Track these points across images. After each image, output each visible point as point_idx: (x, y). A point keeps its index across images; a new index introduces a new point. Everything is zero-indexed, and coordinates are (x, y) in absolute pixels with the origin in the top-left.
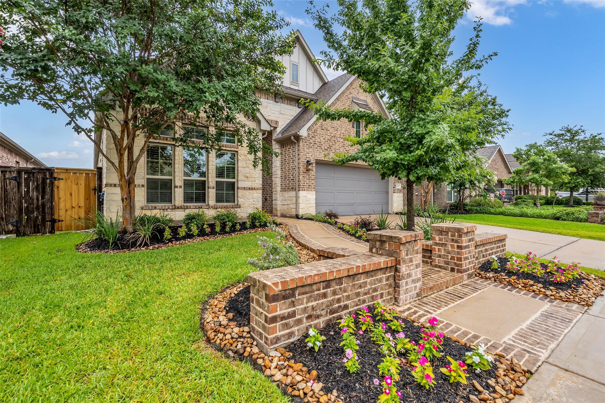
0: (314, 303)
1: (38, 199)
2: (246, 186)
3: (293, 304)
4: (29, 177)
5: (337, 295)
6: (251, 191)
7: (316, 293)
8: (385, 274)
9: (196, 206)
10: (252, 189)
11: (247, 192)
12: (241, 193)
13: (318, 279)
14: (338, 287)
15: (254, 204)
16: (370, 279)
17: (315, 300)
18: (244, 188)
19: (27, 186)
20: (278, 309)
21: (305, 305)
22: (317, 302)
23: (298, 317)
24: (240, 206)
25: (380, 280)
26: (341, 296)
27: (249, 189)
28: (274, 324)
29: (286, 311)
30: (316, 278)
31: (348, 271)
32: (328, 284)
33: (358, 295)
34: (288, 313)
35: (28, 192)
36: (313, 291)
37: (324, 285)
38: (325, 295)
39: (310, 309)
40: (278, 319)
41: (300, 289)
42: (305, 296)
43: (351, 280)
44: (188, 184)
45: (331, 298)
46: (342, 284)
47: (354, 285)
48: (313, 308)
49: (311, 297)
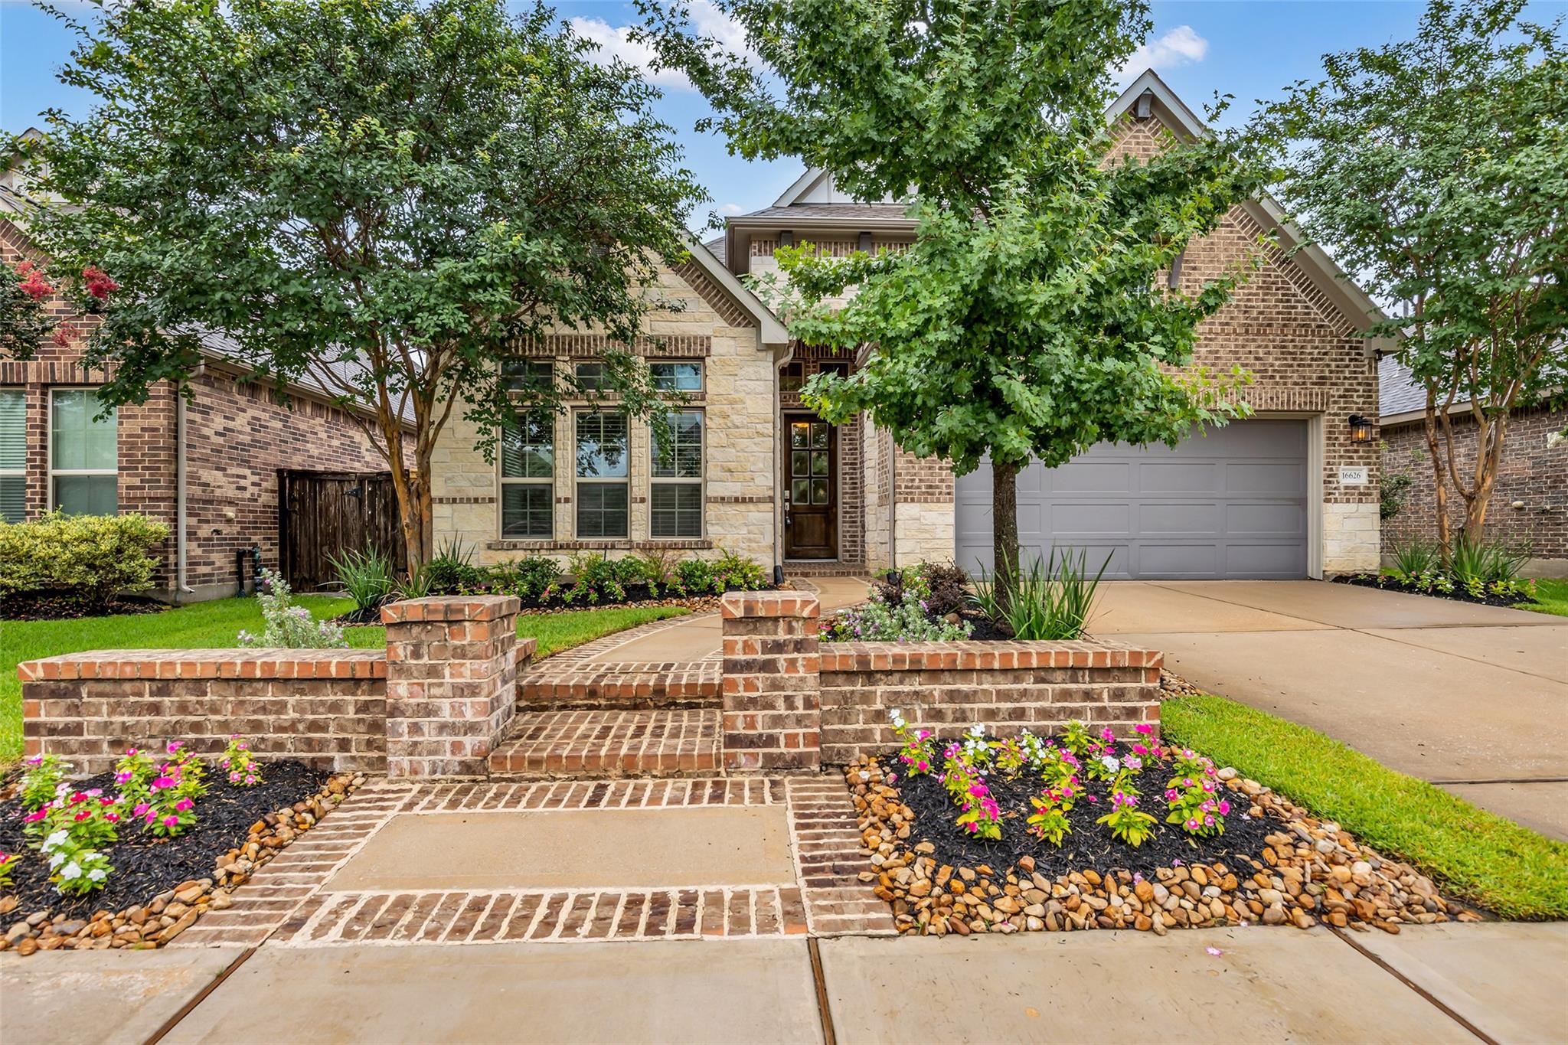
0: (129, 720)
1: (386, 529)
2: (726, 494)
3: (74, 709)
4: (374, 489)
5: (191, 714)
6: (742, 507)
7: (132, 699)
8: (354, 694)
9: (600, 544)
10: (744, 500)
11: (731, 510)
12: (711, 512)
13: (132, 672)
14: (194, 698)
15: (750, 540)
16: (297, 697)
17: (132, 714)
18: (723, 499)
19: (372, 506)
20: (43, 712)
21: (105, 718)
22: (136, 718)
23: (86, 737)
24: (710, 543)
25: (335, 707)
26: (202, 718)
27: (736, 500)
28: (35, 738)
29: (61, 720)
30: (128, 669)
31: (218, 669)
32: (164, 686)
33: (256, 726)
34: (66, 724)
35: (373, 517)
36: (126, 695)
37: (154, 688)
38: (155, 709)
39: (117, 727)
40: (43, 731)
41: (91, 684)
42: (104, 700)
43: (233, 690)
44: (585, 492)
45: (175, 719)
46: (205, 694)
47: (242, 703)
48: (125, 728)
49: (118, 704)
